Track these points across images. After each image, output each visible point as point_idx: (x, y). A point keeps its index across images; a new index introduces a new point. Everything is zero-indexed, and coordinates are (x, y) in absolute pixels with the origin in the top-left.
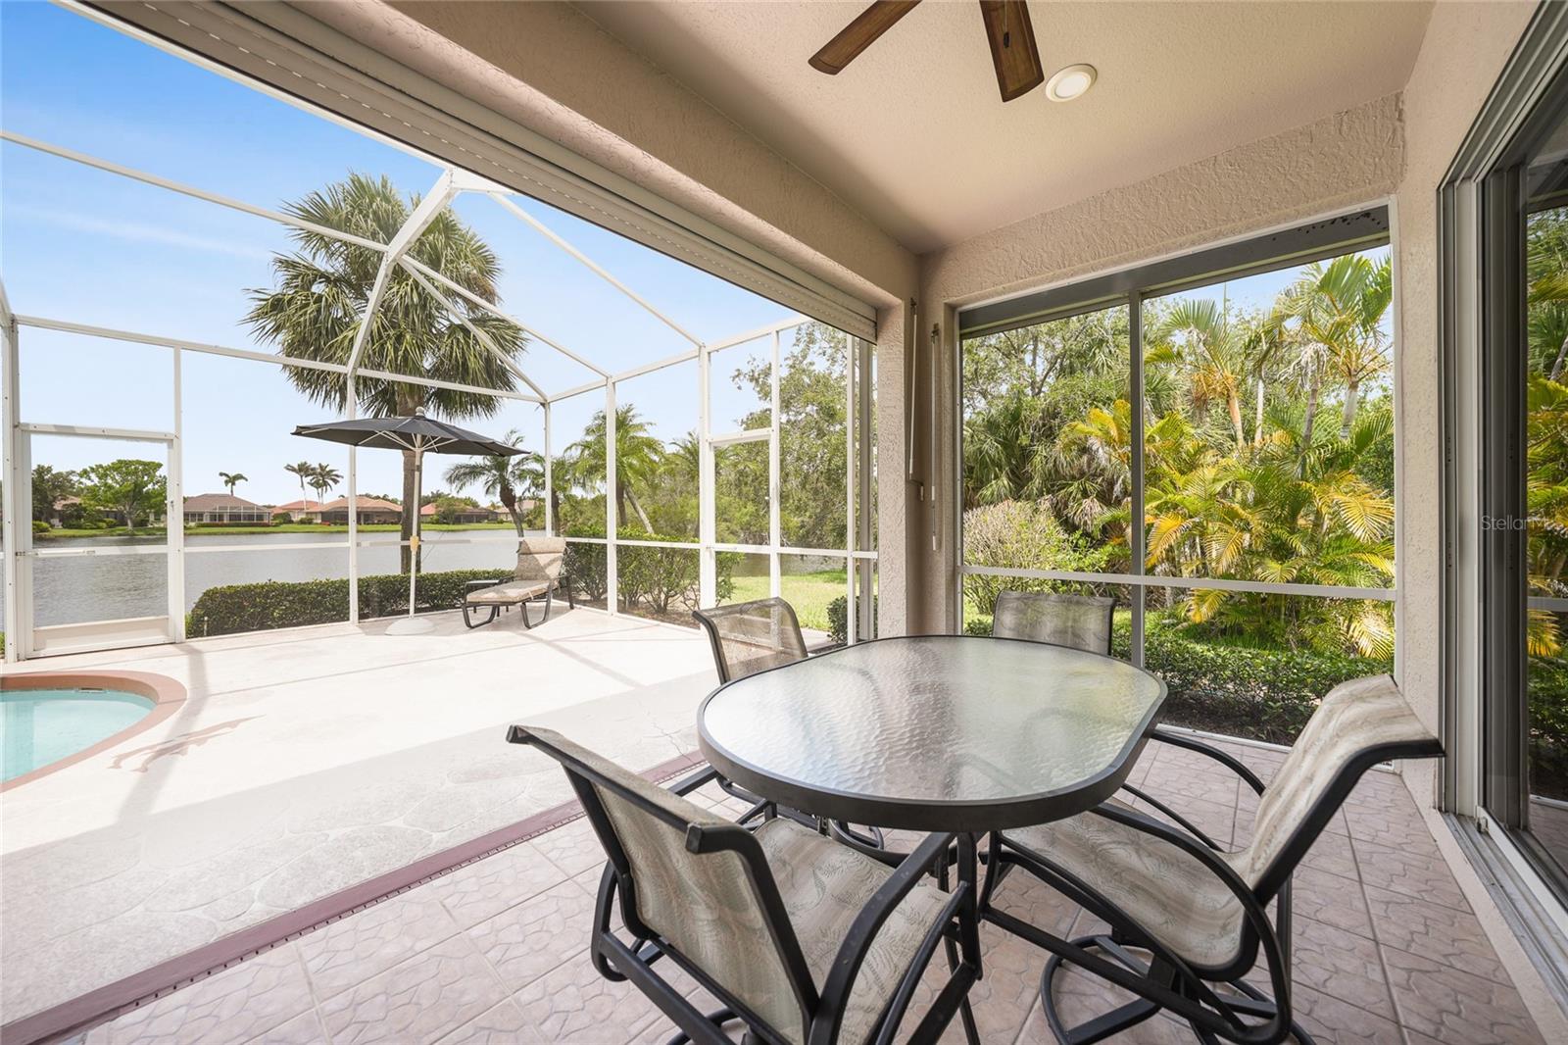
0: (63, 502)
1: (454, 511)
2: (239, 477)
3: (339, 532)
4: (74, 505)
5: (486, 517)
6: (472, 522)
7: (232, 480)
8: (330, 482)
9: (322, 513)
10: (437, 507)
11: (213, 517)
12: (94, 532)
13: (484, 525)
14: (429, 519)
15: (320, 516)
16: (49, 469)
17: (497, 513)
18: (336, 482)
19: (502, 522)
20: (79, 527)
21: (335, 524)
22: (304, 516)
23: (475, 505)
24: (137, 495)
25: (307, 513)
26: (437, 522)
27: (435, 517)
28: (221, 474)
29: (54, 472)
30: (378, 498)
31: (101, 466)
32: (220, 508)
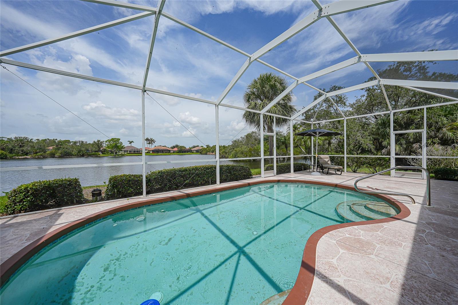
0: (102, 148)
1: (182, 150)
2: (132, 142)
3: (157, 155)
4: (104, 149)
5: (189, 151)
6: (186, 152)
7: (131, 143)
8: (153, 143)
9: (152, 150)
10: (178, 148)
11: (130, 152)
12: (107, 155)
13: (189, 153)
14: (176, 152)
15: (152, 151)
16: (100, 141)
17: (192, 150)
18: (154, 143)
19: (193, 152)
20: (105, 154)
21: (156, 153)
22: (148, 151)
23: (185, 148)
24: (116, 147)
25: (148, 150)
26: (178, 153)
27: (177, 151)
28: (128, 141)
29: (101, 141)
30: (163, 146)
31: (109, 140)
32: (132, 149)
